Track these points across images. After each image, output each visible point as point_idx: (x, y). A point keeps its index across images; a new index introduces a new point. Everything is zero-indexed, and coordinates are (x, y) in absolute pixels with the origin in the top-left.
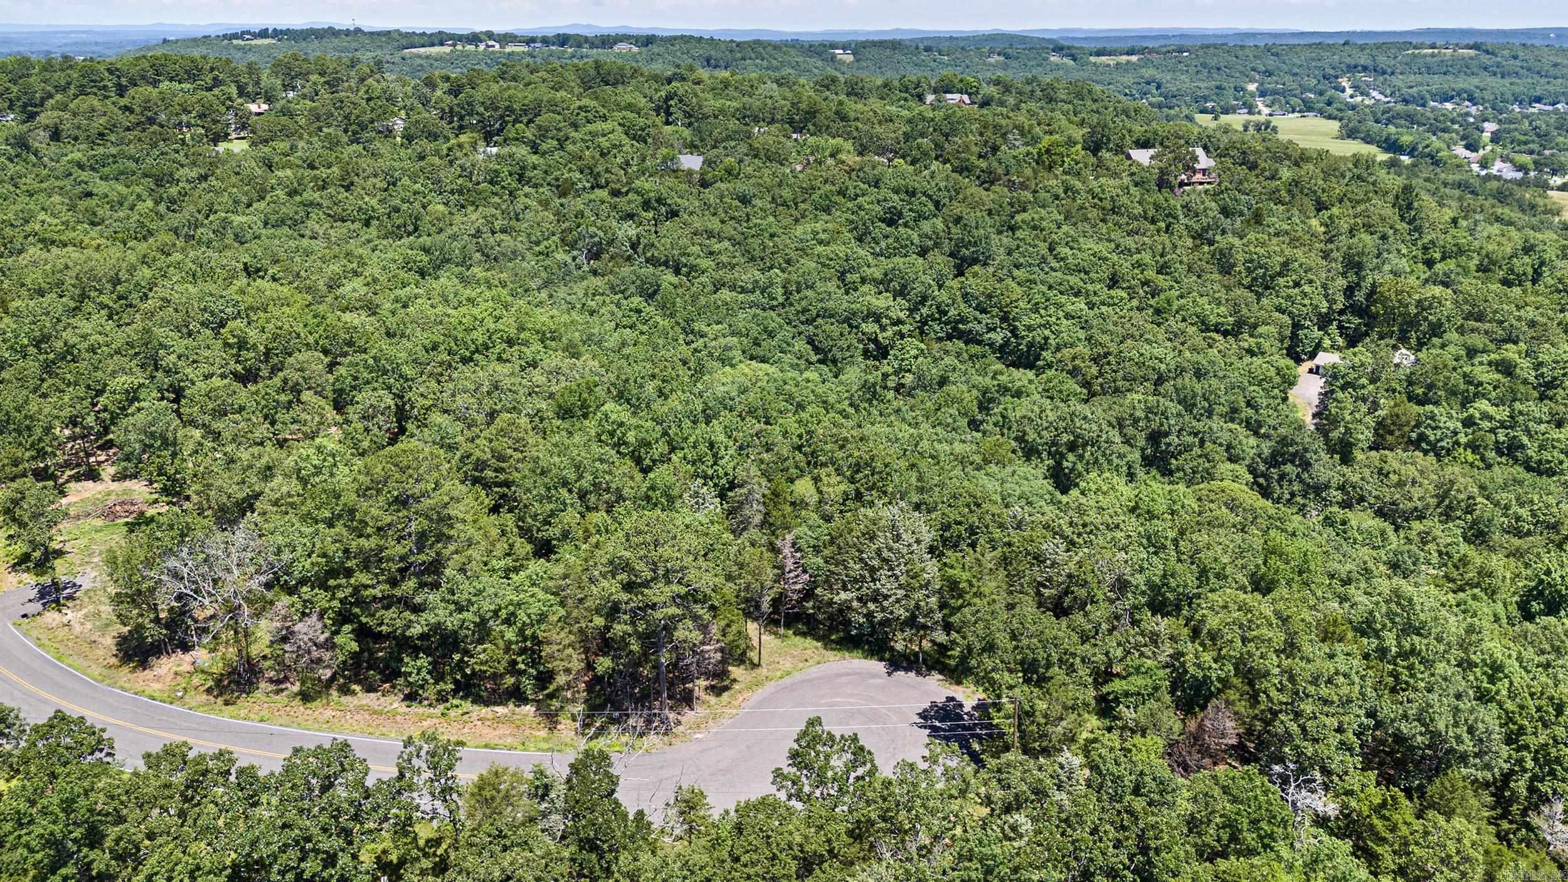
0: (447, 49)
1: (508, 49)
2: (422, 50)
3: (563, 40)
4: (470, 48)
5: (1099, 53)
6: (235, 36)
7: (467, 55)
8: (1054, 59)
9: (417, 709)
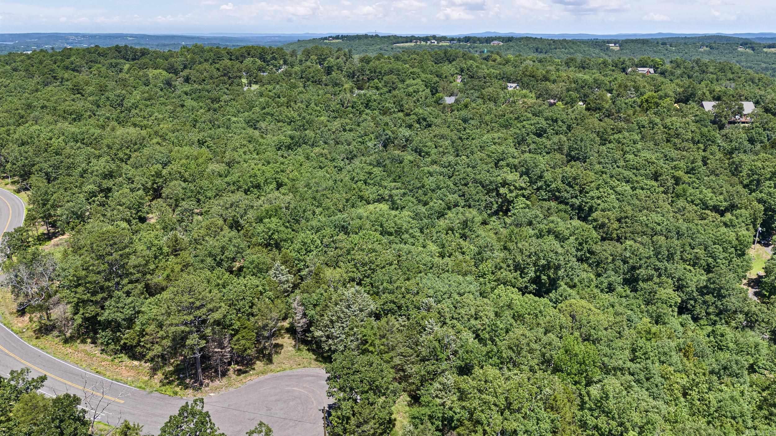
0: (413, 44)
1: (440, 44)
2: (402, 44)
3: (467, 39)
4: (423, 43)
5: (770, 47)
6: (326, 38)
7: (420, 47)
8: (741, 49)
9: (104, 356)
